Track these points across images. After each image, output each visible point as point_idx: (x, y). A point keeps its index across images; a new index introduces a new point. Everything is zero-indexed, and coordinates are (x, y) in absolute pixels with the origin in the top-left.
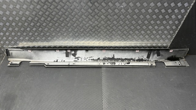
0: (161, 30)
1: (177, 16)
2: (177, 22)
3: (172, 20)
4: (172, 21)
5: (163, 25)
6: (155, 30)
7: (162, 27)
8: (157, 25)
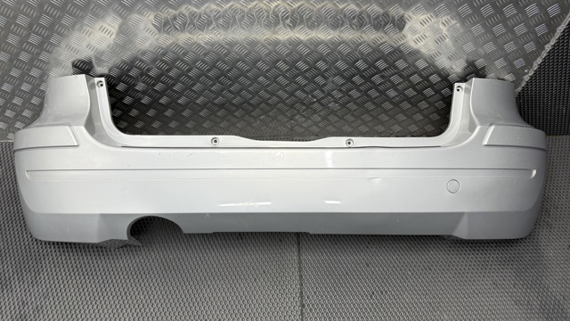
7: (489, 47)
8: (473, 39)
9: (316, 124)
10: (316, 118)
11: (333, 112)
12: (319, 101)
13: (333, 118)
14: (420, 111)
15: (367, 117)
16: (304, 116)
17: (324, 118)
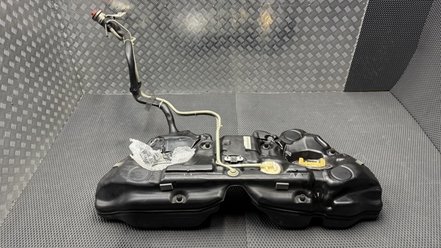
0: (331, 42)
1: (349, 18)
2: (352, 28)
3: (344, 24)
4: (345, 26)
5: (332, 33)
6: (322, 43)
7: (331, 38)
8: (323, 34)
9: (255, 84)
10: (256, 80)
11: (264, 76)
12: (257, 69)
13: (264, 80)
14: (306, 75)
15: (280, 79)
16: (249, 78)
17: (260, 80)
